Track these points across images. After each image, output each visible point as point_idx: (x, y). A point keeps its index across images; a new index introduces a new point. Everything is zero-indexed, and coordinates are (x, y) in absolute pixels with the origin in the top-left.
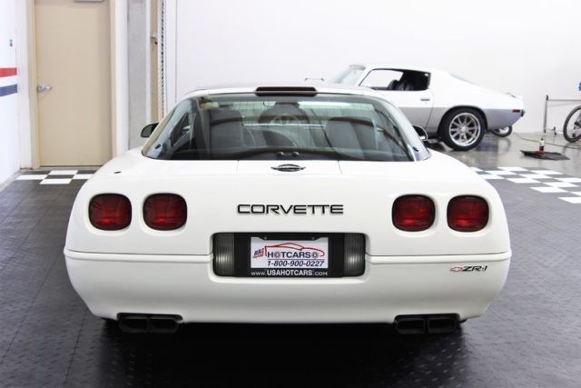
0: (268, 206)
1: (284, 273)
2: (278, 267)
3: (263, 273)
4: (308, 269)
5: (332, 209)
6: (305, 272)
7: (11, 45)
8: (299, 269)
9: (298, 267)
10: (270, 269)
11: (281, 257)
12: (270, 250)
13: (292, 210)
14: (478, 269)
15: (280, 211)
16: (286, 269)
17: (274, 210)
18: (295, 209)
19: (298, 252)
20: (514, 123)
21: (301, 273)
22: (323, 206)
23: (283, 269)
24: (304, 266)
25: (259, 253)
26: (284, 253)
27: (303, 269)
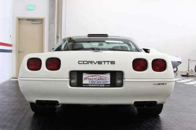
0: (89, 61)
1: (95, 85)
2: (92, 83)
3: (87, 86)
4: (103, 84)
5: (111, 63)
6: (102, 85)
7: (11, 37)
8: (100, 84)
9: (99, 83)
10: (89, 84)
11: (94, 80)
12: (90, 78)
13: (97, 63)
14: (163, 84)
15: (93, 63)
16: (95, 84)
17: (91, 63)
18: (98, 62)
19: (99, 78)
20: (178, 66)
21: (100, 85)
22: (108, 61)
23: (94, 84)
24: (102, 83)
25: (86, 79)
26: (94, 79)
27: (101, 84)
